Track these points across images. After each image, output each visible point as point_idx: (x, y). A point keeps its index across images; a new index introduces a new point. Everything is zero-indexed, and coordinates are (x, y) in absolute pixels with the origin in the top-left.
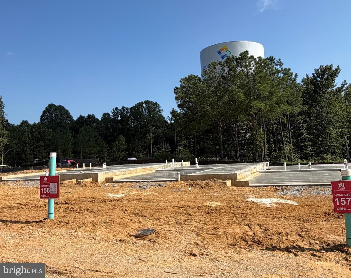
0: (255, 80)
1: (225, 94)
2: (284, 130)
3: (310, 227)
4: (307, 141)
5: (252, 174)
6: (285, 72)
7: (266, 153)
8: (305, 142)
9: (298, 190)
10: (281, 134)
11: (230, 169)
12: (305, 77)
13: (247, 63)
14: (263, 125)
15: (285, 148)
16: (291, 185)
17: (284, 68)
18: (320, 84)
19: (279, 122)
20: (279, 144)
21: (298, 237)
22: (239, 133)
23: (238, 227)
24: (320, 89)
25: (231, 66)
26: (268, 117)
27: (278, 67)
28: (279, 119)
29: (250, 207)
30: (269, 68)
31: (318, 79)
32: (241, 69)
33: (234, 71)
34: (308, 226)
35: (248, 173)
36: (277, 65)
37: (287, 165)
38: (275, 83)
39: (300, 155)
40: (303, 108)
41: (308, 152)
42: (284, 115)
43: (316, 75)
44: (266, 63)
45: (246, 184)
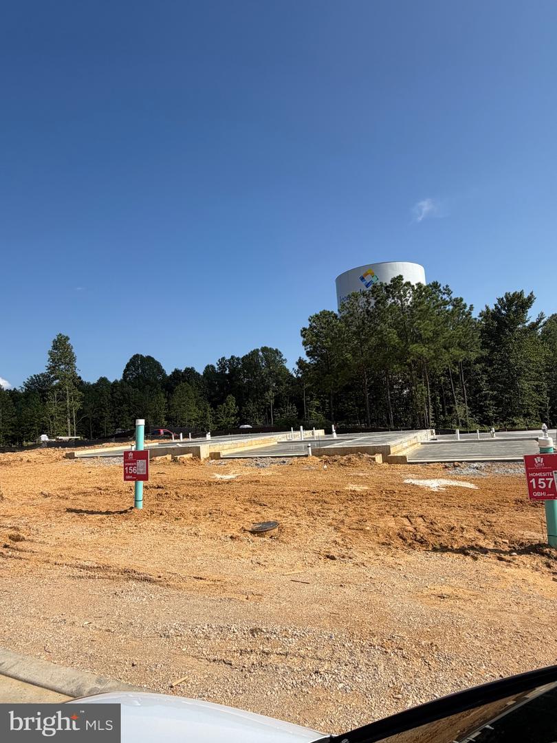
0: (413, 316)
1: (372, 335)
2: (455, 385)
3: (494, 520)
4: (489, 398)
5: (411, 446)
6: (455, 303)
7: (431, 417)
8: (486, 400)
9: (477, 468)
10: (450, 390)
11: (380, 439)
12: (485, 310)
13: (402, 293)
14: (425, 378)
15: (457, 409)
16: (466, 461)
17: (453, 298)
18: (507, 319)
19: (448, 373)
20: (449, 404)
21: (477, 533)
22: (392, 389)
23: (393, 519)
24: (506, 326)
25: (378, 296)
26: (431, 366)
27: (445, 296)
28: (448, 369)
29: (409, 492)
30: (433, 299)
31: (503, 312)
32: (393, 301)
33: (384, 304)
34: (492, 518)
35: (406, 445)
36: (444, 294)
37: (461, 432)
38: (441, 318)
39: (479, 419)
40: (482, 352)
41: (491, 414)
42: (456, 363)
43: (500, 307)
44: (428, 291)
45: (402, 460)
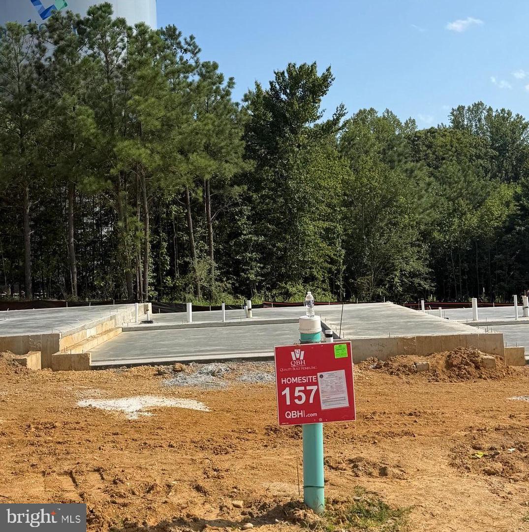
0: (127, 85)
1: (44, 115)
2: (196, 221)
3: (227, 465)
4: (251, 248)
5: (102, 334)
6: (204, 70)
7: (149, 280)
8: (246, 250)
9: (213, 374)
10: (187, 231)
11: (43, 323)
12: (254, 90)
13: (108, 38)
14: (143, 207)
15: (196, 266)
16: (197, 361)
17: (201, 61)
18: (287, 110)
19: (184, 199)
20: (183, 256)
21: (194, 493)
24: (287, 122)
25: (62, 39)
26: (156, 184)
27: (187, 56)
28: (185, 192)
29: (83, 424)
30: (164, 58)
31: (283, 97)
32: (90, 52)
33: (72, 56)
34: (223, 462)
35: (92, 332)
36: (186, 51)
37: (195, 309)
38: (178, 97)
39: (233, 284)
40: (245, 165)
41: (252, 277)
42: (199, 182)
43: (278, 87)
44: (157, 42)
45: (81, 362)
